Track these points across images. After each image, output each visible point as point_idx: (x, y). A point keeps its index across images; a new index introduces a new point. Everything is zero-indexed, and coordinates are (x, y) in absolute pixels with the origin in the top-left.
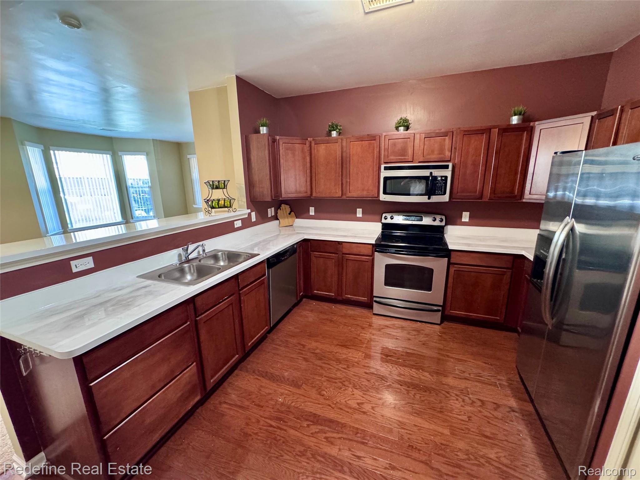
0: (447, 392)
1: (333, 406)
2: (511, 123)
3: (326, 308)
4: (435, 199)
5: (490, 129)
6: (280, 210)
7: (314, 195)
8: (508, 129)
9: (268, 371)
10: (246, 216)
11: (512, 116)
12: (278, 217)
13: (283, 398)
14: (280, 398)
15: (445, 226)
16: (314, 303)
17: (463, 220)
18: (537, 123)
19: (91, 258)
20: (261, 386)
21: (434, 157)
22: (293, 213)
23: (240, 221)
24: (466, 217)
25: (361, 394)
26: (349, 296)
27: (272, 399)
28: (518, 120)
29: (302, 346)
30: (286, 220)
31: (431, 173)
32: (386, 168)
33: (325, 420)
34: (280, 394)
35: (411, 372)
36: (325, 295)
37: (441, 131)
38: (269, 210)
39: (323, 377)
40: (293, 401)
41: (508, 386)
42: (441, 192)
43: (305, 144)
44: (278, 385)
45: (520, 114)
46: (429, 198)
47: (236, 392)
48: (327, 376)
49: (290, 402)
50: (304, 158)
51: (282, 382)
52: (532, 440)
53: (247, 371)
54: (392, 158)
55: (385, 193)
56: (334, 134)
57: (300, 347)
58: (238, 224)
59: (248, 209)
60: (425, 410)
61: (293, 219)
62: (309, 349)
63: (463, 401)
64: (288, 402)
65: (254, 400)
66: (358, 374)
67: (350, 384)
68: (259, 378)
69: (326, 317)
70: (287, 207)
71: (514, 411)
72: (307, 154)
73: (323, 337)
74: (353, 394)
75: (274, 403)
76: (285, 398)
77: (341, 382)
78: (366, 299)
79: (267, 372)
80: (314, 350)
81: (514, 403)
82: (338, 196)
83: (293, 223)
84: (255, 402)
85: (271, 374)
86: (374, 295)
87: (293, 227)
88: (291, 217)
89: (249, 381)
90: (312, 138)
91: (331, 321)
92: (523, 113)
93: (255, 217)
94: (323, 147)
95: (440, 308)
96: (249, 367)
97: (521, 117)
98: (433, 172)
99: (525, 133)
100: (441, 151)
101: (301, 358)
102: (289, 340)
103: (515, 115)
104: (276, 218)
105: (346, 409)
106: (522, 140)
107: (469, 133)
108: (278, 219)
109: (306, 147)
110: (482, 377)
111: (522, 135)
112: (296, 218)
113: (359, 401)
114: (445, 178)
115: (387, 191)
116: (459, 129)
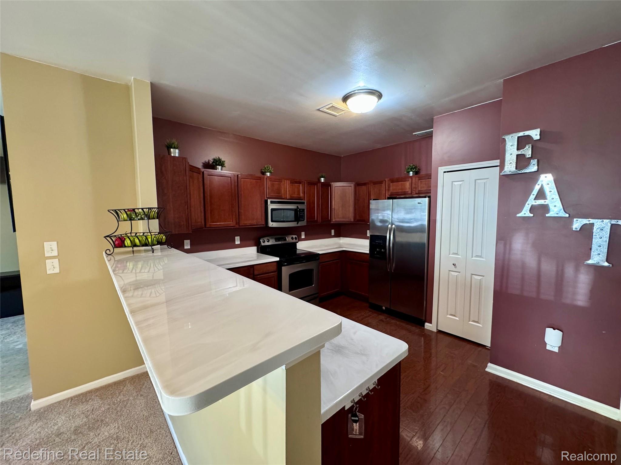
2: (321, 181)
5: (317, 183)
7: (208, 225)
8: (322, 185)
15: (298, 242)
17: (303, 237)
18: (332, 183)
24: (303, 235)
28: (324, 180)
31: (298, 207)
32: (272, 202)
37: (298, 180)
42: (303, 219)
46: (297, 224)
54: (272, 195)
55: (272, 221)
56: (219, 168)
82: (233, 225)
90: (203, 169)
92: (325, 177)
94: (216, 179)
95: (318, 295)
99: (329, 187)
100: (299, 193)
103: (322, 177)
106: (328, 191)
107: (309, 183)
111: (328, 189)
114: (304, 210)
115: (273, 220)
116: (306, 180)
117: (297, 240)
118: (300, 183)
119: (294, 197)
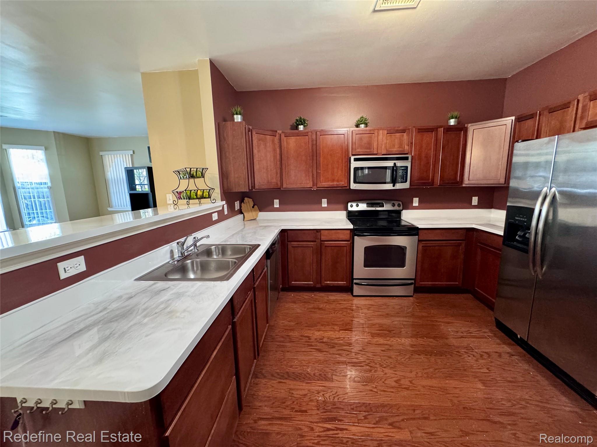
0: (457, 352)
1: (375, 390)
2: (449, 124)
3: (306, 297)
4: (399, 186)
5: (437, 129)
6: (244, 203)
7: (284, 186)
8: (449, 129)
9: (288, 371)
10: (221, 208)
11: (450, 119)
12: (242, 211)
13: (322, 395)
14: (319, 397)
15: (402, 210)
16: (293, 294)
17: (414, 205)
18: (469, 125)
19: (82, 259)
20: (291, 389)
21: (395, 149)
22: (256, 206)
23: (217, 213)
24: (416, 202)
25: (392, 372)
26: (328, 282)
27: (311, 401)
28: (455, 122)
29: (307, 338)
30: (250, 213)
31: (395, 164)
32: (356, 160)
33: (378, 407)
34: (316, 392)
35: (418, 341)
36: (303, 285)
37: (400, 128)
38: (236, 202)
39: (347, 363)
40: (334, 396)
41: (494, 336)
42: (403, 180)
43: (275, 136)
44: (307, 383)
45: (456, 118)
46: (394, 186)
47: (266, 403)
48: (350, 362)
49: (332, 398)
50: (275, 150)
51: (309, 379)
52: (541, 375)
53: (265, 377)
54: (359, 150)
55: (355, 182)
56: (301, 128)
57: (305, 339)
58: (215, 217)
59: (222, 200)
60: (453, 372)
61: (257, 212)
62: (316, 339)
63: (474, 356)
64: (330, 399)
65: (292, 406)
66: (376, 353)
67: (376, 364)
68: (282, 381)
69: (311, 306)
70: (250, 200)
71: (513, 355)
72: (277, 146)
73: (322, 325)
74: (386, 374)
75: (316, 404)
76: (323, 395)
77: (366, 365)
78: (345, 282)
79: (287, 373)
80: (321, 339)
81: (508, 349)
82: (309, 187)
83: (257, 216)
84: (294, 408)
85: (293, 373)
86: (354, 278)
87: (256, 221)
88: (255, 211)
89: (273, 387)
90: (281, 131)
91: (320, 309)
92: (458, 117)
93: (226, 210)
94: (293, 140)
95: (413, 281)
96: (264, 371)
97: (457, 120)
98: (396, 163)
99: (463, 131)
100: (401, 145)
101: (314, 350)
102: (290, 334)
103: (452, 119)
104: (241, 212)
105: (389, 390)
106: (460, 137)
107: (421, 131)
108: (242, 213)
109: (276, 139)
110: (473, 333)
111: (460, 133)
112: (260, 211)
113: (395, 379)
114: (407, 167)
115: (357, 181)
116: (414, 127)
117: (401, 208)
118: (403, 131)
119: (392, 151)
